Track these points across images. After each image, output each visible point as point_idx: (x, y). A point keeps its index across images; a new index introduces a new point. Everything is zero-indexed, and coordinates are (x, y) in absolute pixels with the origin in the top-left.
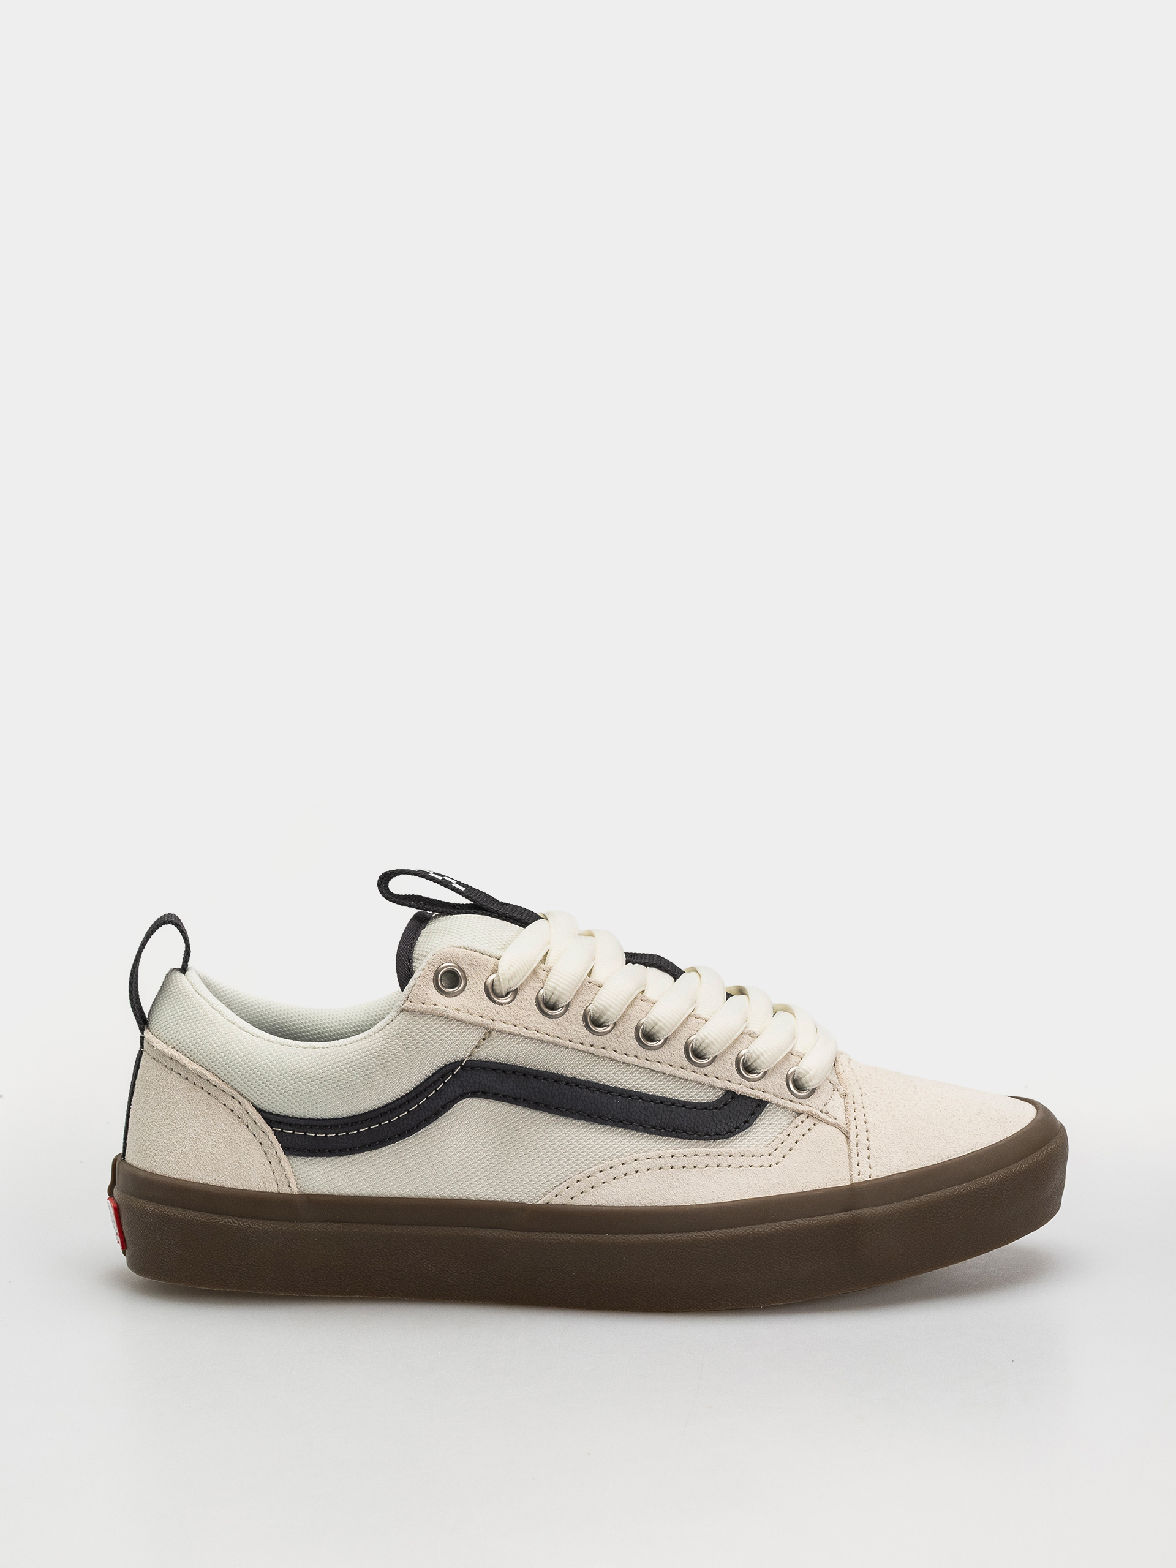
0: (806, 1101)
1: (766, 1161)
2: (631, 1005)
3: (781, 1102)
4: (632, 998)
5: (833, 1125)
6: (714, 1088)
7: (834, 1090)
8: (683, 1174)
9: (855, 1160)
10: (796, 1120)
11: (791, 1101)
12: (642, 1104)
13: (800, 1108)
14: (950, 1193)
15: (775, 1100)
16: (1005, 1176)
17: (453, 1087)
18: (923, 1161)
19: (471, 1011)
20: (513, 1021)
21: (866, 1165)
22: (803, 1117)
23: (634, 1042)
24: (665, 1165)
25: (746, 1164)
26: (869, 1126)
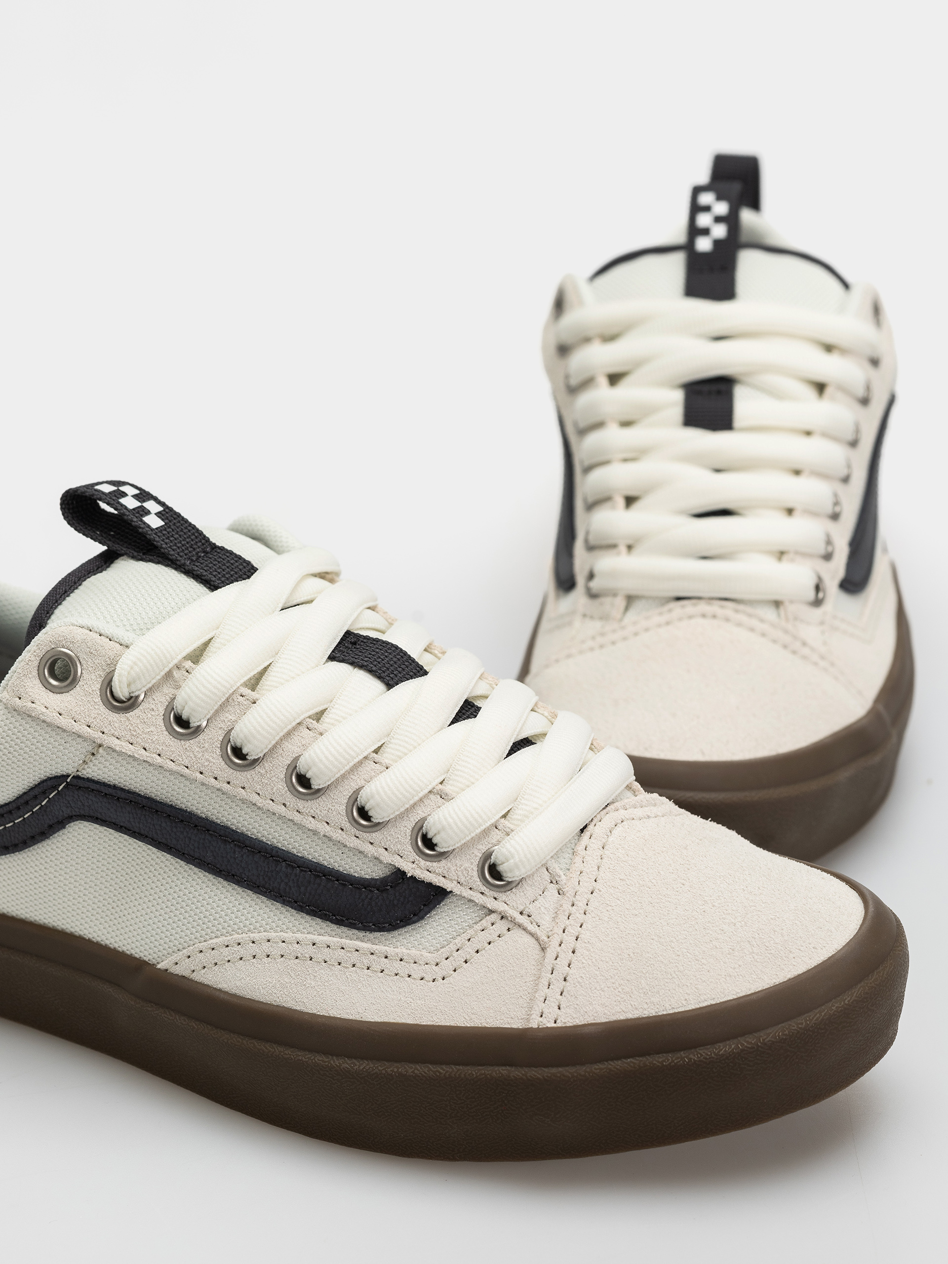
0: (502, 896)
1: (431, 972)
2: (289, 734)
3: (467, 893)
4: (294, 724)
5: (532, 935)
6: (381, 862)
7: (551, 882)
8: (322, 971)
9: (543, 991)
10: (483, 921)
11: (482, 893)
12: (284, 869)
13: (491, 904)
14: (658, 1062)
15: (457, 889)
16: (746, 1047)
17: (60, 806)
18: (636, 1009)
19: (77, 717)
20: (128, 737)
21: (553, 1004)
22: (493, 917)
23: (282, 787)
24: (302, 954)
25: (403, 972)
26: (579, 945)
